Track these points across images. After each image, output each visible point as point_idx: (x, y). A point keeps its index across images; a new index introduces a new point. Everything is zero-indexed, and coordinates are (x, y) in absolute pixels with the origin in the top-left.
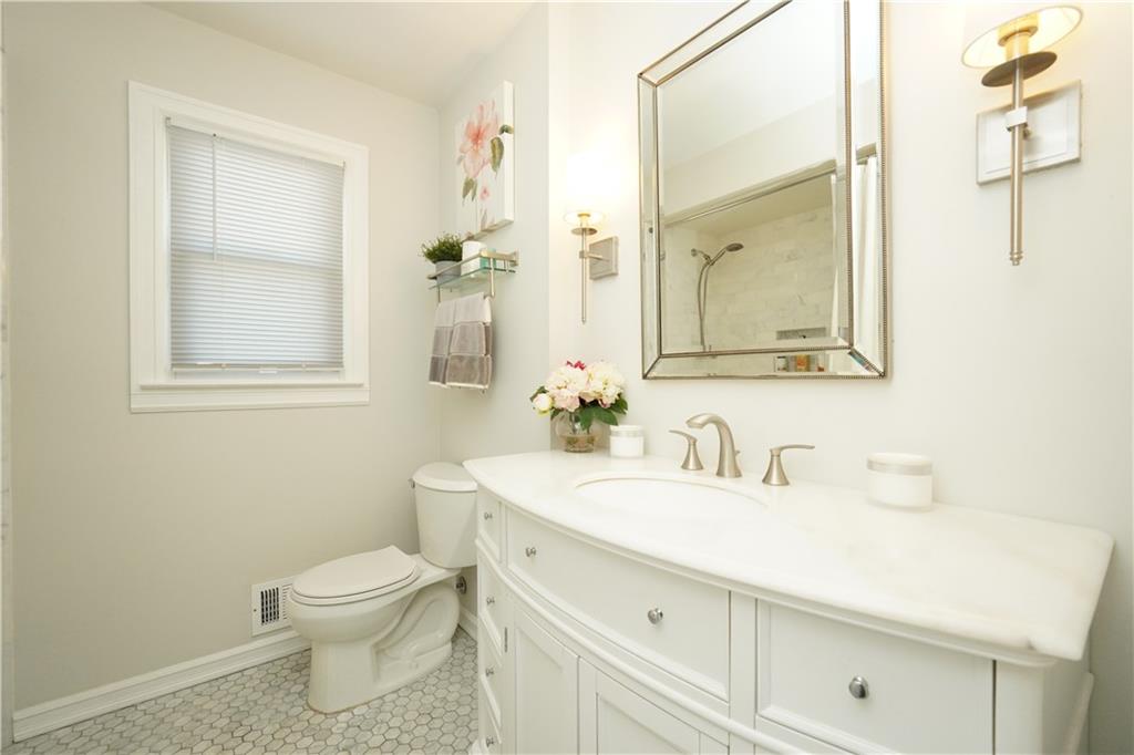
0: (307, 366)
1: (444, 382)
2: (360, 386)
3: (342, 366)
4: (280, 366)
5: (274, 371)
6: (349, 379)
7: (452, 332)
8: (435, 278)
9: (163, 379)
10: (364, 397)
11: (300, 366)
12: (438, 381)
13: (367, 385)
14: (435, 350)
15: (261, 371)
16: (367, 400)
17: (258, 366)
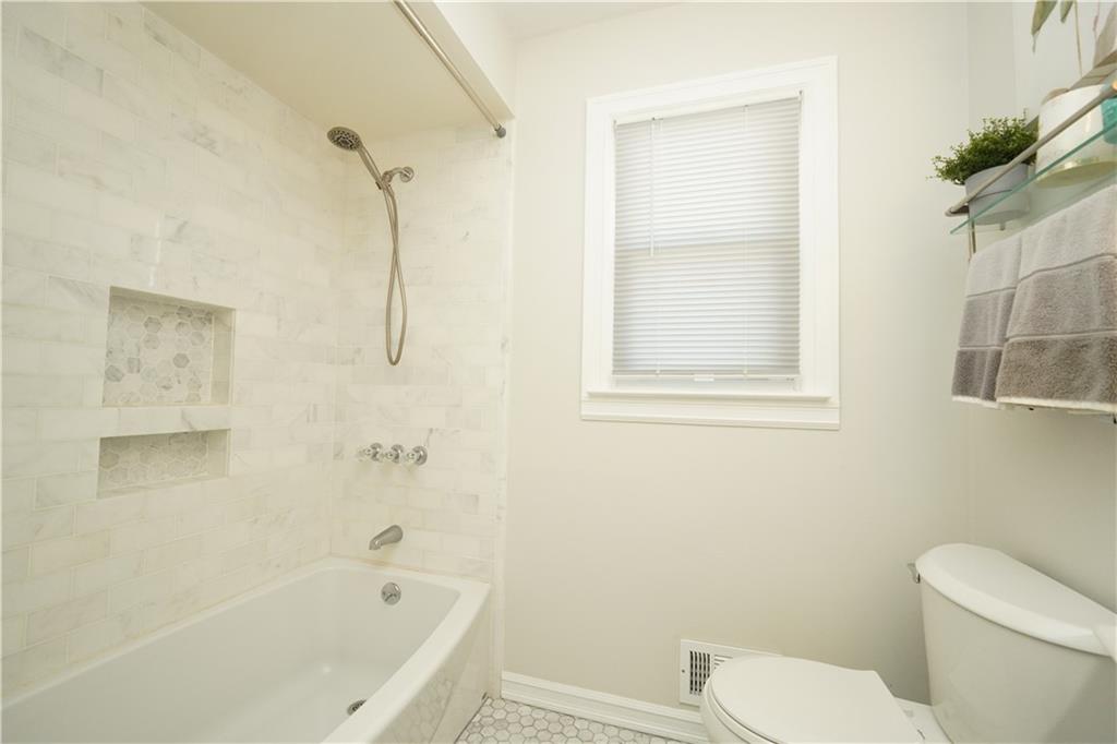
0: (750, 372)
1: (990, 396)
2: (823, 401)
3: (798, 372)
4: (716, 372)
5: (711, 378)
6: (808, 391)
7: (1011, 297)
8: (963, 210)
9: (605, 387)
10: (830, 418)
11: (741, 372)
12: (975, 394)
13: (835, 401)
14: (967, 336)
15: (697, 378)
16: (838, 422)
17: (692, 372)
